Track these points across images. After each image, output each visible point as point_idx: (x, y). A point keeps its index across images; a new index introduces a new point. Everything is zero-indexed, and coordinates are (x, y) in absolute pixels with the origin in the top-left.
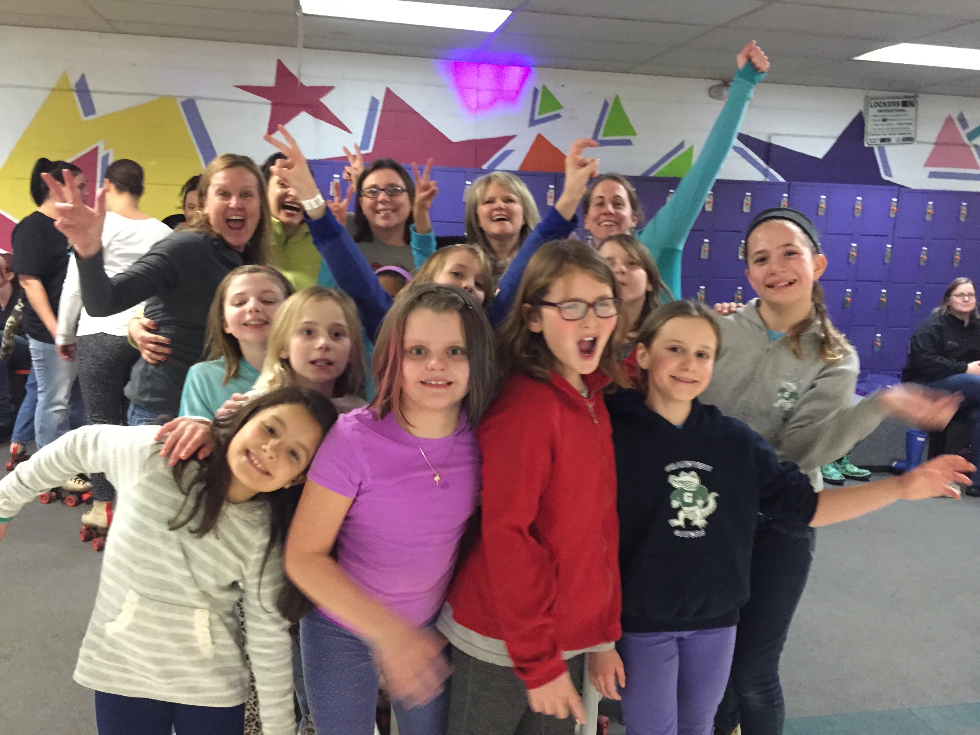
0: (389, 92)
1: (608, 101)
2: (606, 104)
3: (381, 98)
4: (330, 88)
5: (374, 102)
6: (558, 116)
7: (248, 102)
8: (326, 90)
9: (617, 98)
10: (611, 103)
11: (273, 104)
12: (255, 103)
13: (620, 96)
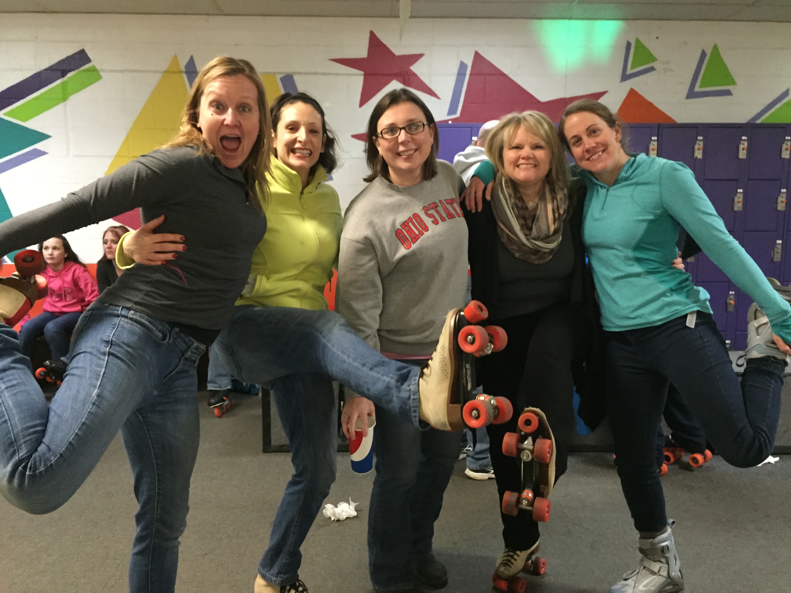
0: (477, 55)
1: (705, 50)
2: (703, 54)
3: (469, 62)
4: (421, 55)
5: (463, 66)
6: (652, 69)
7: (341, 74)
8: (416, 58)
9: (715, 48)
10: (709, 53)
11: (365, 75)
12: (349, 75)
13: (719, 45)
